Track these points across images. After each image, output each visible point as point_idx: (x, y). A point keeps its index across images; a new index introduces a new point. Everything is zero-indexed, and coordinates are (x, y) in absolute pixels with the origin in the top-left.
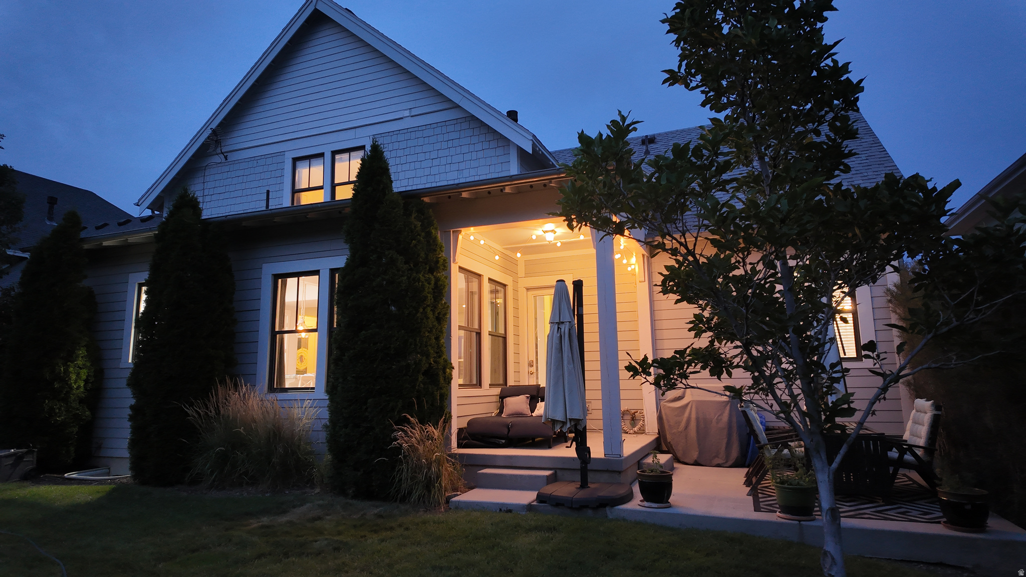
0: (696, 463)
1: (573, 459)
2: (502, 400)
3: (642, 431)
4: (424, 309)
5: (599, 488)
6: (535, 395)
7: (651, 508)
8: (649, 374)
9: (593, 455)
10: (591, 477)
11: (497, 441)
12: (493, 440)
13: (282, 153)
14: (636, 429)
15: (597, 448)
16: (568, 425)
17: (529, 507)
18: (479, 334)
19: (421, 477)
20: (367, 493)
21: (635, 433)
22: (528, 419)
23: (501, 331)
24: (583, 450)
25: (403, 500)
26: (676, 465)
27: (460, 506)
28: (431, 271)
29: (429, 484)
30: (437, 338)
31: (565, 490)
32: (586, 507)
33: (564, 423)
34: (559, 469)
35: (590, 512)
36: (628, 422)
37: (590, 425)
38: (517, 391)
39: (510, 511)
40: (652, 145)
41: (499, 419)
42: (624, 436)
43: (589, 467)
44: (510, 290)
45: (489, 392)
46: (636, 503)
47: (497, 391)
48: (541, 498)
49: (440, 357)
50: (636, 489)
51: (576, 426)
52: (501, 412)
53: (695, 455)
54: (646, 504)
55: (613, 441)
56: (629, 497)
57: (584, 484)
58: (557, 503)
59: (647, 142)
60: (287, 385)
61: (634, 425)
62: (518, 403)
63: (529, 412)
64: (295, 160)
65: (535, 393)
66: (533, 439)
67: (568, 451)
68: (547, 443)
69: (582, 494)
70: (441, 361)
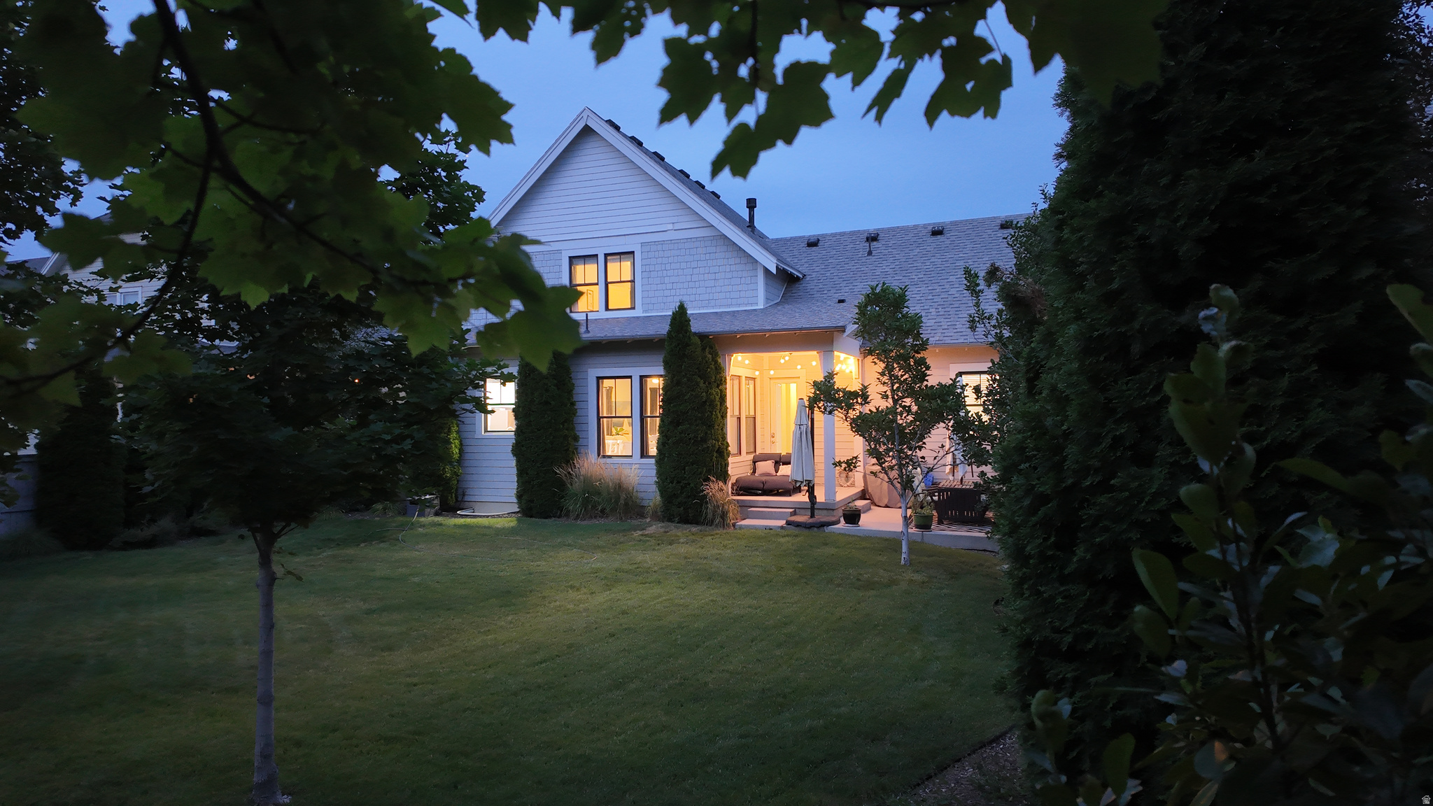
0: (887, 506)
1: (806, 502)
2: (755, 464)
3: (853, 485)
4: (715, 412)
5: (821, 517)
6: (780, 461)
7: (849, 528)
8: (841, 466)
9: (818, 500)
10: (816, 512)
11: (756, 491)
12: (753, 491)
13: (559, 251)
14: (848, 484)
15: (820, 497)
16: (804, 483)
17: (782, 527)
18: (739, 419)
19: (719, 511)
20: (686, 520)
21: (848, 486)
22: (773, 478)
23: (752, 413)
24: (812, 496)
25: (711, 523)
26: (872, 507)
27: (741, 527)
28: (718, 386)
29: (724, 515)
30: (722, 429)
31: (802, 518)
32: (814, 526)
33: (802, 482)
34: (797, 509)
35: (815, 529)
36: (843, 479)
37: (816, 481)
38: (765, 457)
39: (771, 529)
40: (875, 243)
41: (753, 477)
42: (837, 489)
43: (816, 506)
44: (758, 381)
45: (747, 458)
46: (842, 524)
47: (751, 457)
48: (788, 523)
49: (724, 441)
50: (842, 519)
51: (809, 483)
52: (754, 472)
53: (885, 501)
54: (846, 525)
55: (830, 491)
56: (838, 522)
57: (812, 516)
58: (798, 525)
59: (870, 240)
60: (609, 453)
61: (847, 481)
62: (766, 467)
63: (774, 473)
64: (571, 259)
65: (778, 460)
66: (778, 491)
67: (802, 498)
68: (788, 493)
69: (811, 520)
70: (725, 443)
